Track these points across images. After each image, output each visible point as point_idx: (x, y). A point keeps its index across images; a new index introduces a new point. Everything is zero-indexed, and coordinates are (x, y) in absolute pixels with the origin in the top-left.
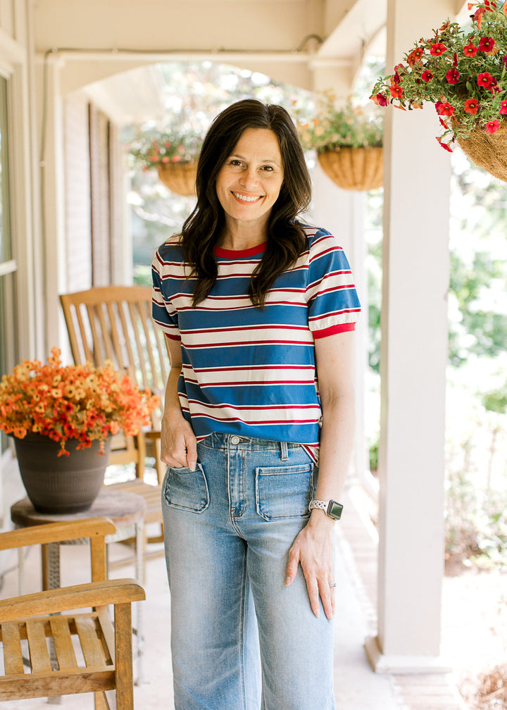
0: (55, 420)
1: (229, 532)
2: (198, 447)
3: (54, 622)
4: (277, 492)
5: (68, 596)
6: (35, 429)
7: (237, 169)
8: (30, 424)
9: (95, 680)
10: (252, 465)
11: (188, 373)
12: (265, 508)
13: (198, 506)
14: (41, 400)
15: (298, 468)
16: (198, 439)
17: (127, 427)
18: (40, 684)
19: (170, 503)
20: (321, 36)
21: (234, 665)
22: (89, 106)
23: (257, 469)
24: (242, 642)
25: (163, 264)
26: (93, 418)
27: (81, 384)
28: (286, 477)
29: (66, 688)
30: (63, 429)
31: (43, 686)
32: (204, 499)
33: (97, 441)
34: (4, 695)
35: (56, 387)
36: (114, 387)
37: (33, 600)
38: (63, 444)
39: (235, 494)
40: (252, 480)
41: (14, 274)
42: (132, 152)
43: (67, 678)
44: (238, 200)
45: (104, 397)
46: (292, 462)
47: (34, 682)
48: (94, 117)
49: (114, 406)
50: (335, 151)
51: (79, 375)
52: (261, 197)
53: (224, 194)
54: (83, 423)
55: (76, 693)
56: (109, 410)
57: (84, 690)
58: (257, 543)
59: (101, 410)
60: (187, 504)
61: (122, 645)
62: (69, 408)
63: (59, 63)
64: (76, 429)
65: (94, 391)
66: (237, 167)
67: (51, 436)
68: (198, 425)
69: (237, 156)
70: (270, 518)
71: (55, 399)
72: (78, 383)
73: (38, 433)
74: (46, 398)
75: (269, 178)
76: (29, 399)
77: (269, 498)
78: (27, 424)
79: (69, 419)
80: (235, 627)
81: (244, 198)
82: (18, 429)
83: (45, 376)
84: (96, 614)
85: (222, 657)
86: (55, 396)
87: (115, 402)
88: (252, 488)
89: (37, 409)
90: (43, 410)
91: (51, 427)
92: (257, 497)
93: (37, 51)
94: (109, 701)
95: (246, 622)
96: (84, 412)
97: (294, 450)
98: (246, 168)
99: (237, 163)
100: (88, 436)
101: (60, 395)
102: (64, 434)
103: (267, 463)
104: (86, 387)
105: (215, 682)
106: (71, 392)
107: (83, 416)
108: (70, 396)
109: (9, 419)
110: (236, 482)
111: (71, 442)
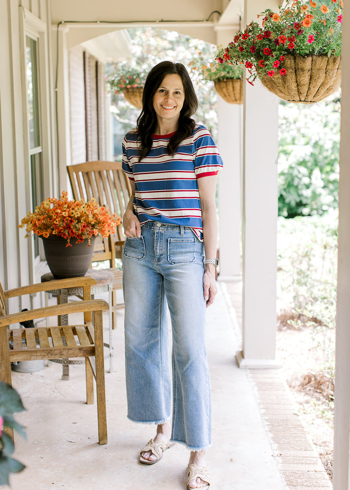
0: (64, 228)
1: (155, 270)
2: (142, 228)
3: (65, 328)
4: (178, 250)
5: (71, 306)
6: (54, 233)
7: (163, 94)
8: (51, 230)
9: (84, 351)
10: (167, 237)
11: (137, 195)
12: (172, 258)
13: (140, 257)
14: (57, 218)
15: (188, 240)
16: (141, 224)
17: (103, 232)
18: (57, 352)
19: (126, 255)
20: (220, 12)
21: (155, 337)
22: (84, 53)
23: (169, 239)
24: (161, 326)
25: (127, 142)
26: (84, 226)
27: (78, 209)
28: (183, 244)
29: (70, 354)
30: (68, 233)
31: (59, 353)
32: (143, 254)
33: (87, 239)
34: (40, 357)
35: (65, 211)
36: (95, 211)
37: (54, 308)
38: (69, 240)
39: (158, 251)
40: (166, 244)
41: (40, 154)
42: (108, 82)
43: (71, 349)
44: (164, 108)
45: (91, 216)
46: (186, 237)
47: (54, 351)
48: (87, 60)
49: (96, 221)
50: (224, 81)
51: (77, 205)
52: (175, 107)
53: (157, 107)
54: (79, 230)
55: (76, 357)
56: (93, 223)
57: (79, 355)
58: (169, 275)
59: (89, 224)
60: (134, 256)
61: (98, 332)
62: (71, 221)
63: (65, 29)
64: (75, 232)
65: (85, 213)
66: (163, 93)
67: (62, 236)
68: (141, 218)
69: (163, 87)
70: (174, 263)
71: (65, 217)
72: (76, 209)
73: (55, 235)
74: (60, 216)
75: (179, 98)
76: (50, 218)
77: (174, 254)
78: (49, 230)
79: (72, 227)
80: (157, 318)
81: (167, 107)
82: (45, 233)
83: (59, 205)
84: (86, 325)
85: (150, 332)
86: (65, 215)
87: (96, 219)
88: (166, 248)
89: (55, 222)
90: (58, 223)
91: (62, 231)
92: (168, 253)
93: (53, 23)
94: (93, 366)
95: (163, 316)
96: (80, 224)
97: (187, 231)
98: (167, 93)
99: (162, 91)
100: (82, 236)
101: (67, 215)
102: (69, 235)
103: (173, 237)
104: (81, 211)
105: (146, 345)
106: (73, 213)
107: (79, 226)
108: (72, 215)
109: (40, 228)
110: (159, 245)
111: (73, 239)
